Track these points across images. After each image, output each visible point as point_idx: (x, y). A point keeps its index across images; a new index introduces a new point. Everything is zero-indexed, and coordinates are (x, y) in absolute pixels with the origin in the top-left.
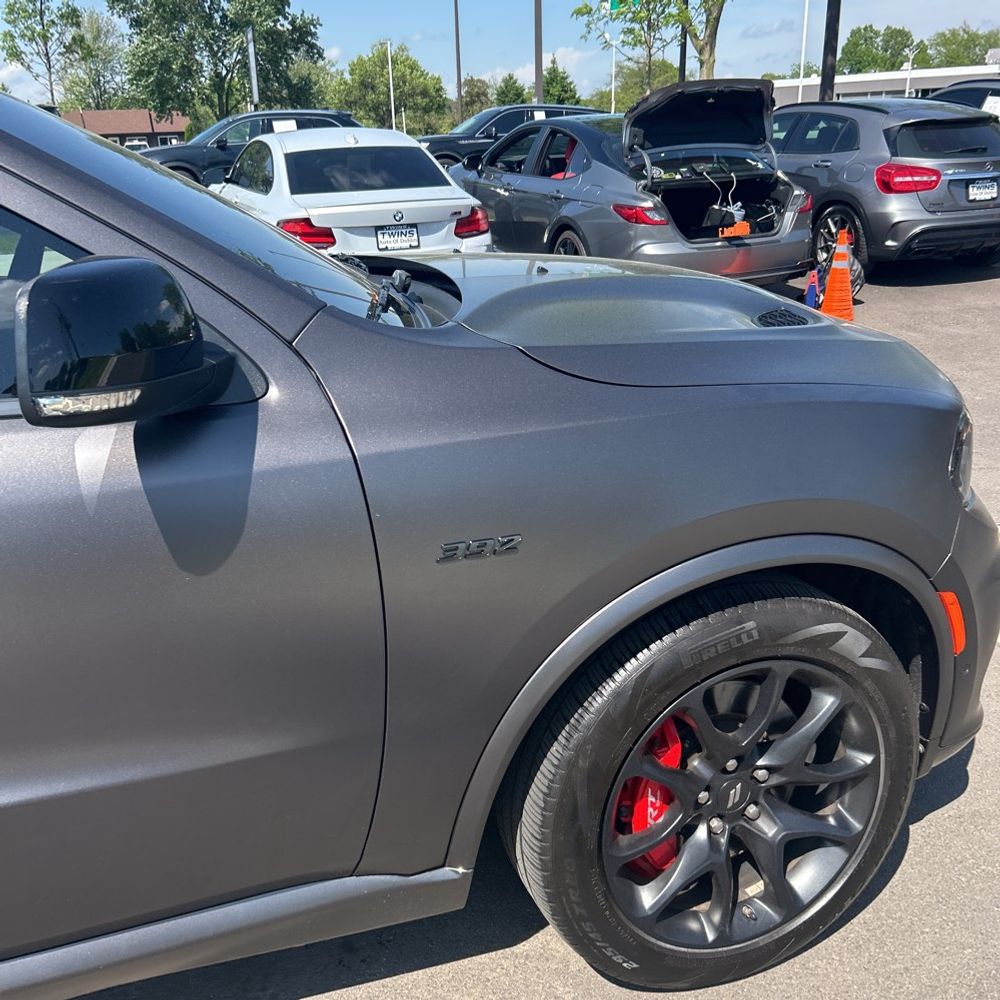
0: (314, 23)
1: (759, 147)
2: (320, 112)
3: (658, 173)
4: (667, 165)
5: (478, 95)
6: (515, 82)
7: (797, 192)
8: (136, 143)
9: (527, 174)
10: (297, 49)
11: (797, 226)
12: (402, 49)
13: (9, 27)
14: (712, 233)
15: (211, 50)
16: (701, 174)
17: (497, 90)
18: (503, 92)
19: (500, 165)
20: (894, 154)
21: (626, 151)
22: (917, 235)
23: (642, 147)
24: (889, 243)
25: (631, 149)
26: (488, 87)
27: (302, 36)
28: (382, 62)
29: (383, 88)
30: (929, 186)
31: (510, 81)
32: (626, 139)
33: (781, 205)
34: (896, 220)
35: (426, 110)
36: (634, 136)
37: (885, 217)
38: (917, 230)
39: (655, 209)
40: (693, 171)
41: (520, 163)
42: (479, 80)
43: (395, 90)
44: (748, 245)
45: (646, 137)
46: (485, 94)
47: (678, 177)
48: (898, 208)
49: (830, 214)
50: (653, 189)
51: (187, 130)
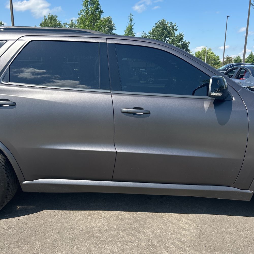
0: (189, 43)
5: (229, 61)
6: (240, 58)
12: (210, 49)
17: (234, 59)
18: (236, 60)
26: (232, 59)
27: (185, 46)
28: (204, 52)
29: (203, 59)
31: (238, 58)
41: (232, 76)
42: (230, 57)
43: (207, 59)
46: (231, 61)
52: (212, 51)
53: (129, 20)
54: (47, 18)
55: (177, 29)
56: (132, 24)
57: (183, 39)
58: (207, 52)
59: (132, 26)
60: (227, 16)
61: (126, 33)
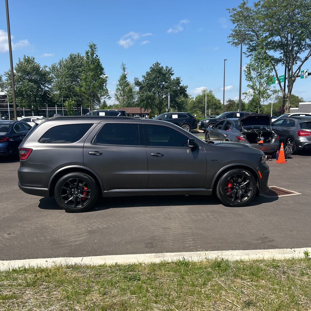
0: (187, 87)
1: (269, 126)
2: (184, 113)
3: (246, 131)
4: (247, 129)
5: (232, 104)
7: (275, 135)
8: (137, 116)
9: (222, 130)
10: (181, 95)
11: (275, 142)
12: (211, 91)
13: (116, 93)
14: (256, 143)
15: (159, 94)
16: (254, 131)
19: (218, 127)
20: (301, 128)
21: (239, 126)
22: (306, 145)
23: (243, 126)
24: (300, 146)
25: (240, 126)
27: (183, 91)
30: (308, 135)
32: (239, 124)
33: (272, 138)
34: (301, 142)
35: (216, 109)
36: (240, 124)
37: (299, 141)
38: (306, 144)
39: (243, 137)
40: (253, 131)
44: (263, 145)
45: (243, 124)
47: (250, 131)
48: (302, 139)
49: (289, 140)
50: (244, 134)
51: (150, 113)
52: (213, 93)
53: (122, 69)
54: (22, 60)
55: (173, 73)
56: (126, 73)
57: (180, 83)
58: (208, 96)
59: (125, 75)
60: (225, 60)
61: (120, 82)
